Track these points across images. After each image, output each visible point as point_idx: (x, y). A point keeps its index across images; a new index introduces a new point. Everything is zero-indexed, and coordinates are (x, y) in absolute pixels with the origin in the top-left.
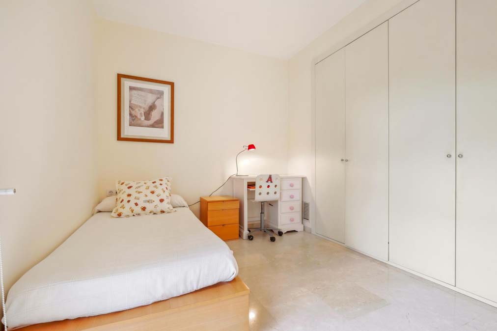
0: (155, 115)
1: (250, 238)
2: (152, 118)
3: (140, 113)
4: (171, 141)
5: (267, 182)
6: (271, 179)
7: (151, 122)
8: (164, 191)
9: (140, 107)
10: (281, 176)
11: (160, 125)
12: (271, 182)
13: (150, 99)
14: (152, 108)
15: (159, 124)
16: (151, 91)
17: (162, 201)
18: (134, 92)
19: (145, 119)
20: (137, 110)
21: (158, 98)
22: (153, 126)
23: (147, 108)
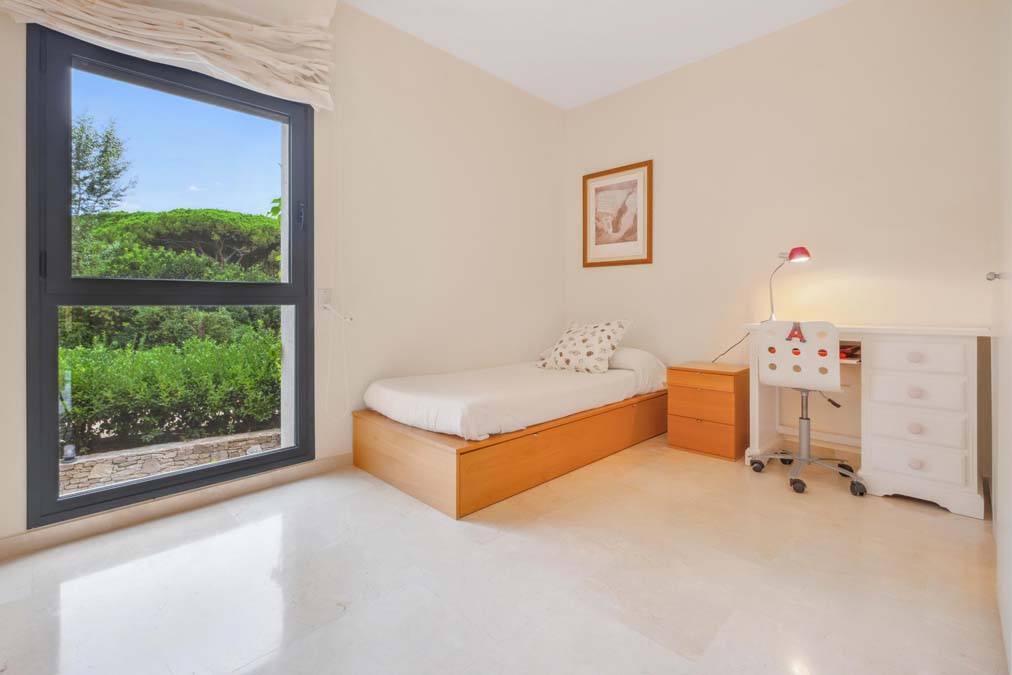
0: (626, 223)
1: (758, 467)
2: (622, 227)
3: (607, 225)
4: (649, 260)
5: (789, 339)
6: (800, 332)
7: (620, 234)
8: (601, 341)
9: (608, 214)
10: (837, 326)
11: (633, 237)
12: (803, 340)
13: (620, 197)
14: (622, 211)
15: (630, 235)
16: (621, 187)
17: (589, 354)
18: (601, 194)
19: (614, 232)
20: (603, 219)
21: (630, 194)
22: (623, 240)
23: (614, 212)
